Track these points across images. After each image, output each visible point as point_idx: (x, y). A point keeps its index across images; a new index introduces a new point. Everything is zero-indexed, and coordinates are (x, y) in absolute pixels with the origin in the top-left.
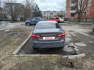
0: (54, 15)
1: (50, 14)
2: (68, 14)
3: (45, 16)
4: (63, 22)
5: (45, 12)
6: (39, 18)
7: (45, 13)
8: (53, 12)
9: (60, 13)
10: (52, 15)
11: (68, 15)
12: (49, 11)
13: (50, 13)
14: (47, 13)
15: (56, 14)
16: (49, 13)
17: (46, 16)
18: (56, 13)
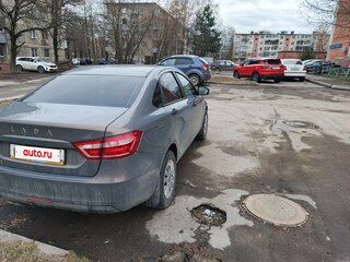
0: (281, 47)
1: (264, 46)
2: (341, 46)
3: (245, 54)
4: (302, 79)
5: (245, 37)
6: (190, 59)
7: (245, 41)
8: (279, 38)
9: (311, 39)
10: (276, 48)
11: (343, 49)
12: (262, 33)
13: (267, 42)
14: (252, 39)
15: (290, 46)
16: (260, 40)
17: (250, 50)
18: (291, 40)
